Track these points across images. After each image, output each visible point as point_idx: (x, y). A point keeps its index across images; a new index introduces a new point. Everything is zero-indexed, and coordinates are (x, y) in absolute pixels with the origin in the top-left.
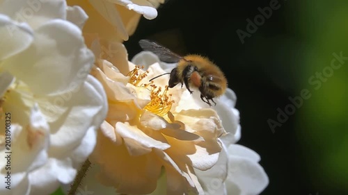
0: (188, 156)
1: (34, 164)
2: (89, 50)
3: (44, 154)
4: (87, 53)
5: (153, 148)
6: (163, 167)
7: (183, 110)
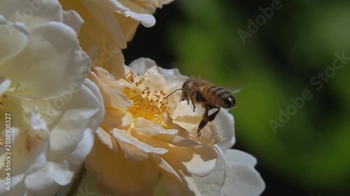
0: (185, 163)
1: (32, 167)
2: (84, 52)
3: (43, 157)
4: (83, 55)
5: (150, 154)
6: (160, 174)
7: (179, 117)
